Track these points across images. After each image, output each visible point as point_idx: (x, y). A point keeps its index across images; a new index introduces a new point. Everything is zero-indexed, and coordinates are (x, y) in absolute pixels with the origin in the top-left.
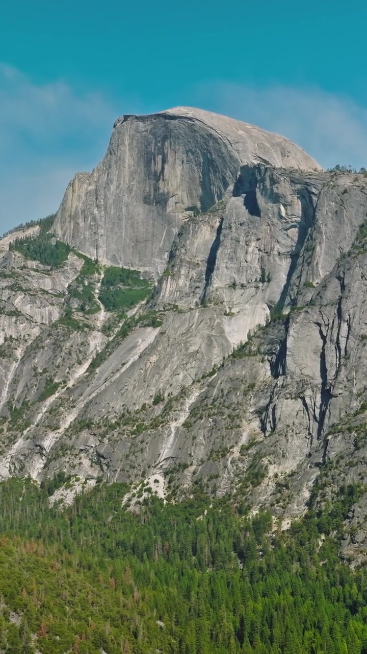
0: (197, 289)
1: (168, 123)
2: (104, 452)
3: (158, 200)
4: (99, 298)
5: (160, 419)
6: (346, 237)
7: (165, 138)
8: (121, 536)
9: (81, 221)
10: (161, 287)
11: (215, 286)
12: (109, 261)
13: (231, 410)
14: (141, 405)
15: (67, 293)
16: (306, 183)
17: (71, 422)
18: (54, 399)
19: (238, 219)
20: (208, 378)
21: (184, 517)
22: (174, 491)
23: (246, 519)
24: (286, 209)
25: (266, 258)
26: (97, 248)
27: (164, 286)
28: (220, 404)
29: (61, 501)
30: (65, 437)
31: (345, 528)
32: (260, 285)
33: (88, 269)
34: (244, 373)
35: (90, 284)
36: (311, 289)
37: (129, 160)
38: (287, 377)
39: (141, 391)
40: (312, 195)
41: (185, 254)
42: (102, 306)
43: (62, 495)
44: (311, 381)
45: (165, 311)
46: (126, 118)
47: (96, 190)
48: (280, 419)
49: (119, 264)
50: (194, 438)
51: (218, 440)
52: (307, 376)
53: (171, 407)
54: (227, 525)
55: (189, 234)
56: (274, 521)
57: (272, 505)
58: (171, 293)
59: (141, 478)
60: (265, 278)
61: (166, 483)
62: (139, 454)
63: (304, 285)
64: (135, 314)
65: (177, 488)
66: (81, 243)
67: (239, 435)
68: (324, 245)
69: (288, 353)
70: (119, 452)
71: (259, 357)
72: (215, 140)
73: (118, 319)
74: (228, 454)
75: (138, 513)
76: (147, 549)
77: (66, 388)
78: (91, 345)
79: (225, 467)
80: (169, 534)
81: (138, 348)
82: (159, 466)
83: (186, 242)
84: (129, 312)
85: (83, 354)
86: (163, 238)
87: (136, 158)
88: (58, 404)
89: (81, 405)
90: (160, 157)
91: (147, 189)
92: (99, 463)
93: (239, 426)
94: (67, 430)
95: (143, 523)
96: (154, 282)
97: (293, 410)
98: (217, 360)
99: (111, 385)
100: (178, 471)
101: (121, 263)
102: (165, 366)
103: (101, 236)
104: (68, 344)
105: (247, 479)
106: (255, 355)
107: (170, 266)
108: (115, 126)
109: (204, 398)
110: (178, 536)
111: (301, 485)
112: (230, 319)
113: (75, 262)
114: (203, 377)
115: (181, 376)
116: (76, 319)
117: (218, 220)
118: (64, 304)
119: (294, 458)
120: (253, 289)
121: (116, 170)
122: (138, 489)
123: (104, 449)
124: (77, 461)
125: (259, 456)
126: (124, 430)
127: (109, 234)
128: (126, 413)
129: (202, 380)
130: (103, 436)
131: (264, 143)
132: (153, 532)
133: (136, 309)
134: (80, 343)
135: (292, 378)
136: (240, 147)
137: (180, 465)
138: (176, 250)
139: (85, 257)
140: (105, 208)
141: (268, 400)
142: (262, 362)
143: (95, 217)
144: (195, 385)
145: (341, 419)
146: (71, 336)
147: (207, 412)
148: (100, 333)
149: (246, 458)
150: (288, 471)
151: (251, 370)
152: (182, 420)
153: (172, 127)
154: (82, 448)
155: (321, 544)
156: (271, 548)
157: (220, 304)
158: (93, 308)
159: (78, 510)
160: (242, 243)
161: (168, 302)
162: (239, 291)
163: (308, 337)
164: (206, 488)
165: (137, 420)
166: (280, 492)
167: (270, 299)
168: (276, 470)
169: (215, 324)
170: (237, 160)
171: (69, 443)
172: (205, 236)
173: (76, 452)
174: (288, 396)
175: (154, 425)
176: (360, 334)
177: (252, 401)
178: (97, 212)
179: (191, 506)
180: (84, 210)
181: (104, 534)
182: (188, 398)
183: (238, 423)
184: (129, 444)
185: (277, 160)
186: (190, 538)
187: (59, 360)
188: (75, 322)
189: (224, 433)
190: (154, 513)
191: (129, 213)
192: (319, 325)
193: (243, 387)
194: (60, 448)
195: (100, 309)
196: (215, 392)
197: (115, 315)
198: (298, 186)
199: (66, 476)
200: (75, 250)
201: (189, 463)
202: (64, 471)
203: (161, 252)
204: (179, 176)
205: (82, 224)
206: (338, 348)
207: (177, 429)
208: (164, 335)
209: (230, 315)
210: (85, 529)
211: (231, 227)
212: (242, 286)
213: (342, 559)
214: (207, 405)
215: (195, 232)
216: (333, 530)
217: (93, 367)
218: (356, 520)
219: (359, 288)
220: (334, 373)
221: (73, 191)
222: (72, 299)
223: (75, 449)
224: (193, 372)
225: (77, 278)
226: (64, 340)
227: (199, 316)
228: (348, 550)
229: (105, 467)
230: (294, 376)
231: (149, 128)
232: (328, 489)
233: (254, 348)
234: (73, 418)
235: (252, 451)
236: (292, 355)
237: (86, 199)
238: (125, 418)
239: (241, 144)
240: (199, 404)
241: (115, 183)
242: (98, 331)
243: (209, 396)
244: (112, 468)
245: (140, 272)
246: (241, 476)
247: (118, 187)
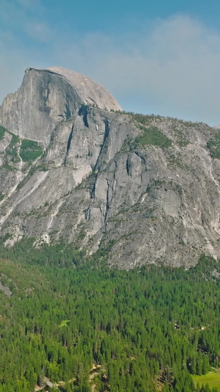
0: (63, 155)
1: (50, 75)
2: (25, 225)
3: (46, 110)
4: (20, 155)
5: (47, 212)
6: (119, 144)
7: (49, 82)
8: (33, 258)
9: (10, 116)
10: (47, 153)
11: (70, 156)
12: (23, 136)
13: (74, 210)
14: (40, 206)
15: (5, 152)
16: (106, 117)
17: (11, 212)
18: (3, 202)
19: (80, 127)
20: (66, 196)
21: (56, 250)
22: (53, 241)
23: (78, 251)
24: (99, 127)
25: (90, 146)
26: (18, 129)
27: (48, 153)
28: (70, 208)
29: (9, 244)
30: (9, 219)
31: (109, 254)
32: (88, 157)
33: (14, 140)
34: (79, 196)
35: (15, 148)
36: (105, 164)
37: (32, 90)
38: (95, 199)
39: (39, 201)
40: (108, 123)
41: (57, 139)
42: (21, 159)
43: (9, 242)
44: (103, 201)
45: (49, 164)
46: (31, 69)
47: (17, 102)
48: (91, 215)
49: (28, 138)
50: (60, 221)
51: (69, 222)
52: (102, 199)
53: (51, 208)
54: (71, 254)
55: (59, 130)
56: (87, 252)
57: (87, 246)
58: (52, 156)
59: (40, 236)
60: (90, 154)
61: (50, 238)
62: (39, 226)
63: (103, 162)
64: (36, 164)
65: (54, 240)
66: (10, 127)
67: (77, 220)
68: (111, 146)
69: (96, 190)
70: (31, 226)
71: (86, 189)
72: (71, 87)
73: (28, 165)
74: (73, 227)
75: (39, 249)
76: (43, 262)
77: (7, 197)
78: (17, 178)
79: (72, 232)
80: (50, 257)
81: (38, 181)
82: (47, 231)
83: (58, 134)
84: (33, 162)
85: (14, 181)
86: (48, 128)
87: (36, 89)
88: (5, 205)
89: (15, 205)
90: (47, 90)
91: (41, 104)
92: (23, 229)
93: (77, 217)
94: (10, 216)
95: (41, 253)
96: (44, 148)
97: (96, 212)
98: (70, 189)
99: (27, 198)
100: (54, 233)
101: (29, 137)
102: (49, 191)
103: (20, 124)
104: (7, 178)
105: (79, 237)
106: (84, 188)
107: (51, 144)
108: (25, 72)
109: (64, 205)
110: (54, 257)
111: (97, 239)
112: (76, 171)
113: (8, 137)
114: (64, 196)
115: (55, 195)
116: (10, 165)
117: (72, 125)
118: (4, 157)
119: (96, 229)
120: (85, 159)
121: (27, 93)
122: (39, 240)
123: (25, 224)
124: (14, 229)
125: (84, 228)
126: (33, 217)
127: (23, 123)
128: (34, 210)
129: (64, 197)
130: (25, 219)
131: (92, 90)
132: (45, 256)
133: (36, 161)
134: (12, 177)
135: (96, 200)
136: (82, 92)
137: (55, 231)
138: (54, 137)
139: (12, 134)
140: (22, 111)
141: (88, 207)
142: (87, 191)
143: (17, 115)
144: (61, 199)
145: (112, 217)
146: (8, 174)
147: (65, 211)
148: (21, 172)
149: (79, 229)
150: (93, 234)
151: (83, 195)
152: (56, 213)
153: (52, 77)
154: (16, 223)
155: (101, 259)
156: (85, 261)
157: (72, 165)
158: (17, 160)
159: (16, 248)
160: (81, 139)
161: (50, 160)
162: (79, 159)
163: (103, 184)
164: (64, 240)
165: (38, 213)
166: (90, 242)
167: (92, 164)
168: (89, 234)
169: (70, 173)
170: (80, 98)
171: (11, 221)
172: (66, 131)
173: (14, 225)
174: (95, 206)
175: (45, 215)
176: (120, 186)
177: (82, 207)
178: (17, 113)
179: (59, 246)
180: (12, 112)
181: (27, 257)
182: (58, 204)
183: (77, 215)
184: (35, 223)
185: (97, 99)
186: (58, 258)
187: (4, 185)
188: (10, 167)
189: (71, 219)
190: (45, 249)
191: (32, 115)
192: (107, 180)
193: (79, 201)
194: (7, 223)
195: (20, 160)
196: (69, 203)
197: (27, 164)
198: (103, 118)
199: (10, 235)
200: (7, 130)
201: (58, 231)
202: (9, 232)
203: (47, 134)
204: (55, 100)
205: (11, 118)
206: (113, 190)
207: (54, 217)
208: (49, 178)
209: (76, 169)
210: (20, 255)
211: (77, 131)
212: (81, 157)
213: (107, 264)
214: (65, 208)
215: (62, 129)
216: (106, 255)
217: (19, 188)
218: (113, 252)
219: (121, 167)
220: (111, 199)
221: (6, 102)
222: (7, 155)
223: (13, 224)
224: (60, 193)
225: (9, 145)
226: (6, 176)
227: (63, 170)
228: (109, 262)
229: (26, 231)
230: (97, 199)
231: (42, 76)
232: (105, 241)
233: (84, 186)
234: (12, 211)
235: (81, 226)
236: (97, 191)
237: (13, 106)
238: (33, 212)
239: (82, 91)
240: (62, 208)
241: (26, 99)
242: (20, 171)
243: (66, 204)
244: (28, 232)
245: (38, 143)
246: (77, 236)
247: (27, 102)
